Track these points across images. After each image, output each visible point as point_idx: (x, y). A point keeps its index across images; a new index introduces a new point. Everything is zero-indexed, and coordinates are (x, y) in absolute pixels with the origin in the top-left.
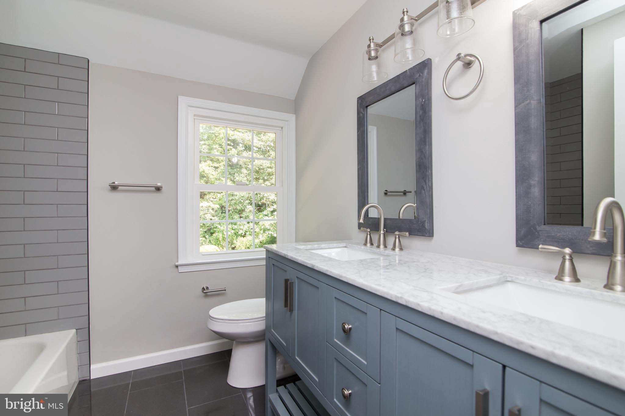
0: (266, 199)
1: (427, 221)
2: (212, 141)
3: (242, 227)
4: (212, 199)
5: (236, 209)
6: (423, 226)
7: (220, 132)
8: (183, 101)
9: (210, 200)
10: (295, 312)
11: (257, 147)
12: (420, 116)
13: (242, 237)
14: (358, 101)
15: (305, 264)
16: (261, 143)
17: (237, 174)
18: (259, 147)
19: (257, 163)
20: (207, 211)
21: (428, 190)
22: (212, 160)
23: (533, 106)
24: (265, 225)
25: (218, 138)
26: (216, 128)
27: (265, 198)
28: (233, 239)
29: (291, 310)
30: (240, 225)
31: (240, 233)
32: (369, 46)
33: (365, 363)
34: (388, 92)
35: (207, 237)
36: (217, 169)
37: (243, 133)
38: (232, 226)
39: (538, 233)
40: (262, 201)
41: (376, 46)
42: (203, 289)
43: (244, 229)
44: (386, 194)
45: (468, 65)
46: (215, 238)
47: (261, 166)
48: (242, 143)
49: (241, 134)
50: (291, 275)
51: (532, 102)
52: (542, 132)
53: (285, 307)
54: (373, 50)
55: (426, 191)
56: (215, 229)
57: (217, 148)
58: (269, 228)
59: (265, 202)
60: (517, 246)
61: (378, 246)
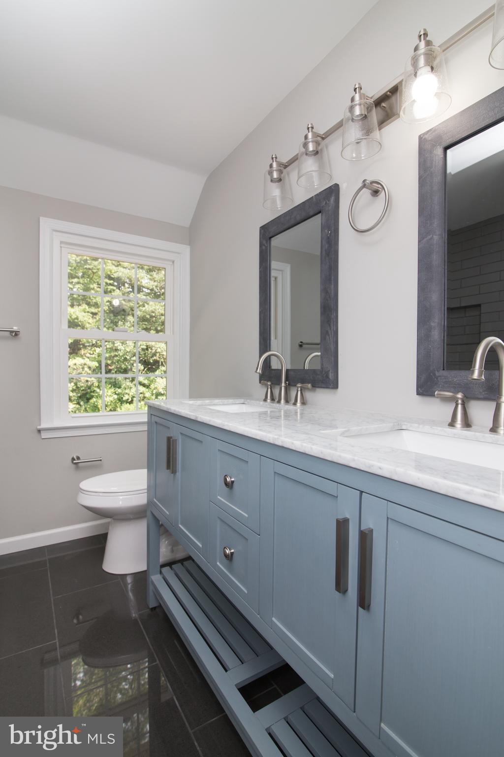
0: (160, 355)
1: (331, 370)
2: (88, 280)
3: (127, 391)
4: (89, 355)
5: (121, 367)
6: (327, 377)
7: (99, 267)
8: (46, 225)
9: (85, 356)
10: (179, 474)
11: (148, 289)
12: (326, 250)
13: (128, 404)
14: (260, 230)
15: (189, 417)
16: (152, 283)
17: (122, 322)
18: (151, 288)
19: (147, 309)
20: (81, 370)
21: (333, 335)
22: (88, 304)
23: (435, 240)
24: (158, 388)
25: (97, 276)
26: (94, 262)
27: (158, 355)
28: (117, 407)
29: (174, 472)
30: (125, 389)
31: (124, 399)
32: (271, 166)
33: (246, 515)
34: (293, 222)
35: (82, 403)
36: (95, 316)
37: (129, 269)
38: (115, 390)
39: (437, 379)
40: (155, 358)
41: (280, 167)
42: (73, 459)
43: (131, 394)
44: (301, 346)
45: (376, 193)
46: (92, 405)
47: (153, 312)
48: (128, 282)
49: (127, 271)
50: (175, 431)
51: (434, 236)
52: (443, 270)
53: (167, 469)
54: (276, 170)
55: (330, 336)
56: (92, 394)
57: (95, 288)
58: (163, 393)
59: (158, 359)
60: (417, 394)
61: (279, 402)
